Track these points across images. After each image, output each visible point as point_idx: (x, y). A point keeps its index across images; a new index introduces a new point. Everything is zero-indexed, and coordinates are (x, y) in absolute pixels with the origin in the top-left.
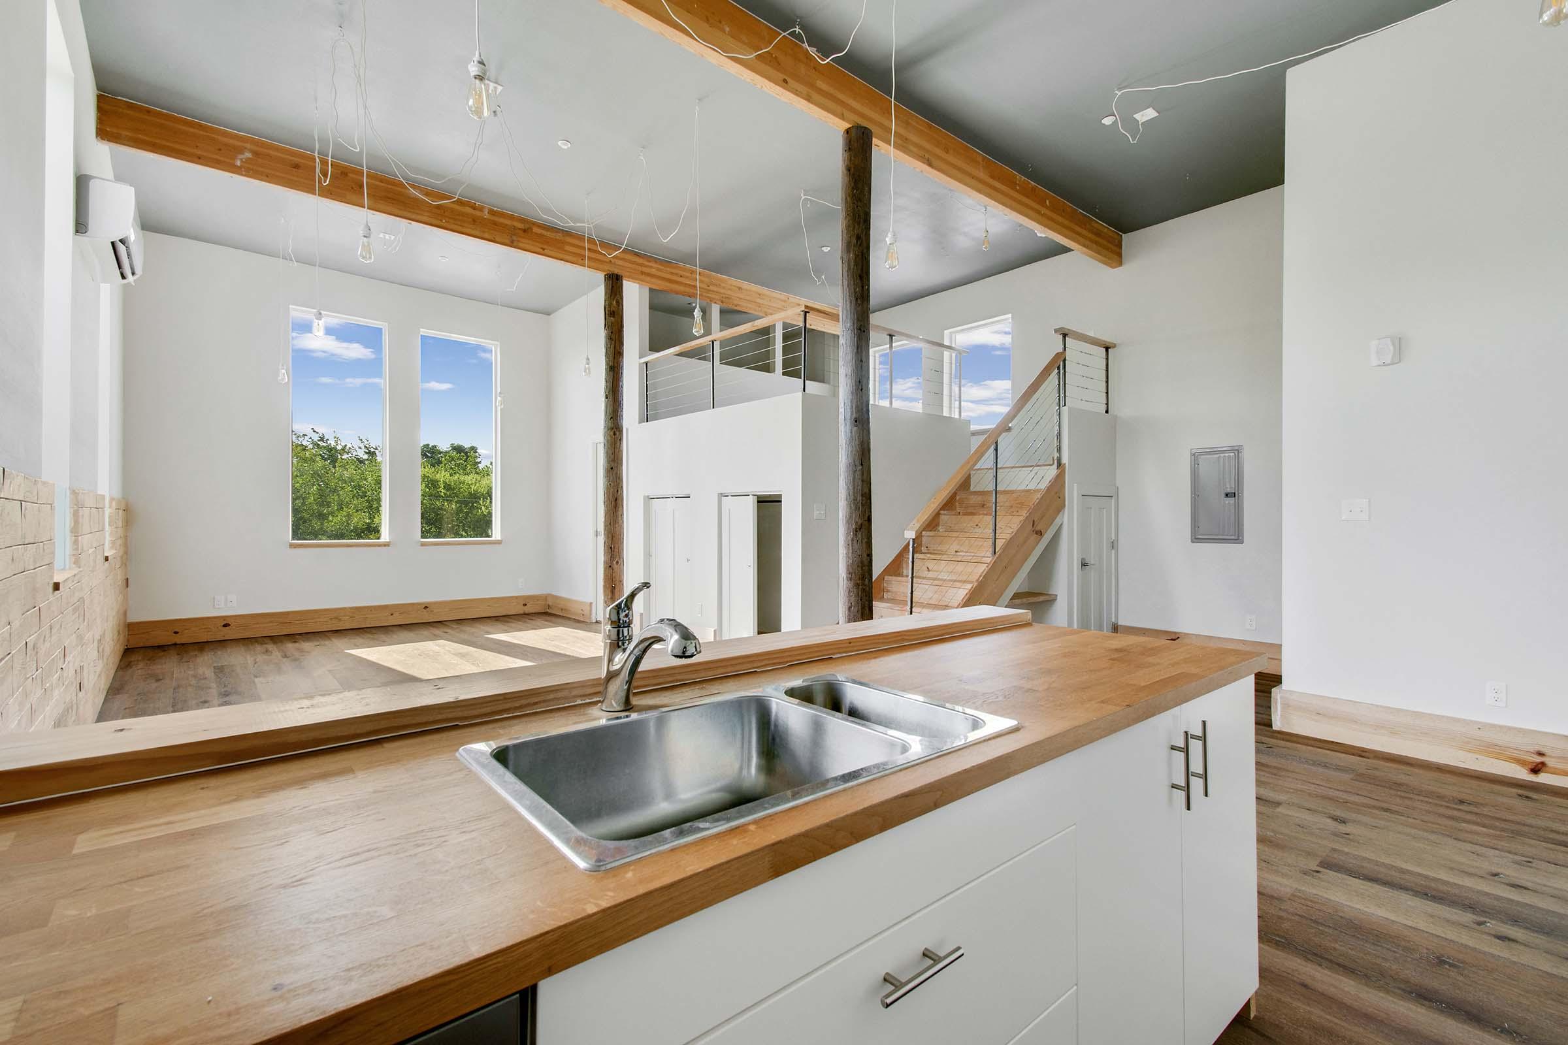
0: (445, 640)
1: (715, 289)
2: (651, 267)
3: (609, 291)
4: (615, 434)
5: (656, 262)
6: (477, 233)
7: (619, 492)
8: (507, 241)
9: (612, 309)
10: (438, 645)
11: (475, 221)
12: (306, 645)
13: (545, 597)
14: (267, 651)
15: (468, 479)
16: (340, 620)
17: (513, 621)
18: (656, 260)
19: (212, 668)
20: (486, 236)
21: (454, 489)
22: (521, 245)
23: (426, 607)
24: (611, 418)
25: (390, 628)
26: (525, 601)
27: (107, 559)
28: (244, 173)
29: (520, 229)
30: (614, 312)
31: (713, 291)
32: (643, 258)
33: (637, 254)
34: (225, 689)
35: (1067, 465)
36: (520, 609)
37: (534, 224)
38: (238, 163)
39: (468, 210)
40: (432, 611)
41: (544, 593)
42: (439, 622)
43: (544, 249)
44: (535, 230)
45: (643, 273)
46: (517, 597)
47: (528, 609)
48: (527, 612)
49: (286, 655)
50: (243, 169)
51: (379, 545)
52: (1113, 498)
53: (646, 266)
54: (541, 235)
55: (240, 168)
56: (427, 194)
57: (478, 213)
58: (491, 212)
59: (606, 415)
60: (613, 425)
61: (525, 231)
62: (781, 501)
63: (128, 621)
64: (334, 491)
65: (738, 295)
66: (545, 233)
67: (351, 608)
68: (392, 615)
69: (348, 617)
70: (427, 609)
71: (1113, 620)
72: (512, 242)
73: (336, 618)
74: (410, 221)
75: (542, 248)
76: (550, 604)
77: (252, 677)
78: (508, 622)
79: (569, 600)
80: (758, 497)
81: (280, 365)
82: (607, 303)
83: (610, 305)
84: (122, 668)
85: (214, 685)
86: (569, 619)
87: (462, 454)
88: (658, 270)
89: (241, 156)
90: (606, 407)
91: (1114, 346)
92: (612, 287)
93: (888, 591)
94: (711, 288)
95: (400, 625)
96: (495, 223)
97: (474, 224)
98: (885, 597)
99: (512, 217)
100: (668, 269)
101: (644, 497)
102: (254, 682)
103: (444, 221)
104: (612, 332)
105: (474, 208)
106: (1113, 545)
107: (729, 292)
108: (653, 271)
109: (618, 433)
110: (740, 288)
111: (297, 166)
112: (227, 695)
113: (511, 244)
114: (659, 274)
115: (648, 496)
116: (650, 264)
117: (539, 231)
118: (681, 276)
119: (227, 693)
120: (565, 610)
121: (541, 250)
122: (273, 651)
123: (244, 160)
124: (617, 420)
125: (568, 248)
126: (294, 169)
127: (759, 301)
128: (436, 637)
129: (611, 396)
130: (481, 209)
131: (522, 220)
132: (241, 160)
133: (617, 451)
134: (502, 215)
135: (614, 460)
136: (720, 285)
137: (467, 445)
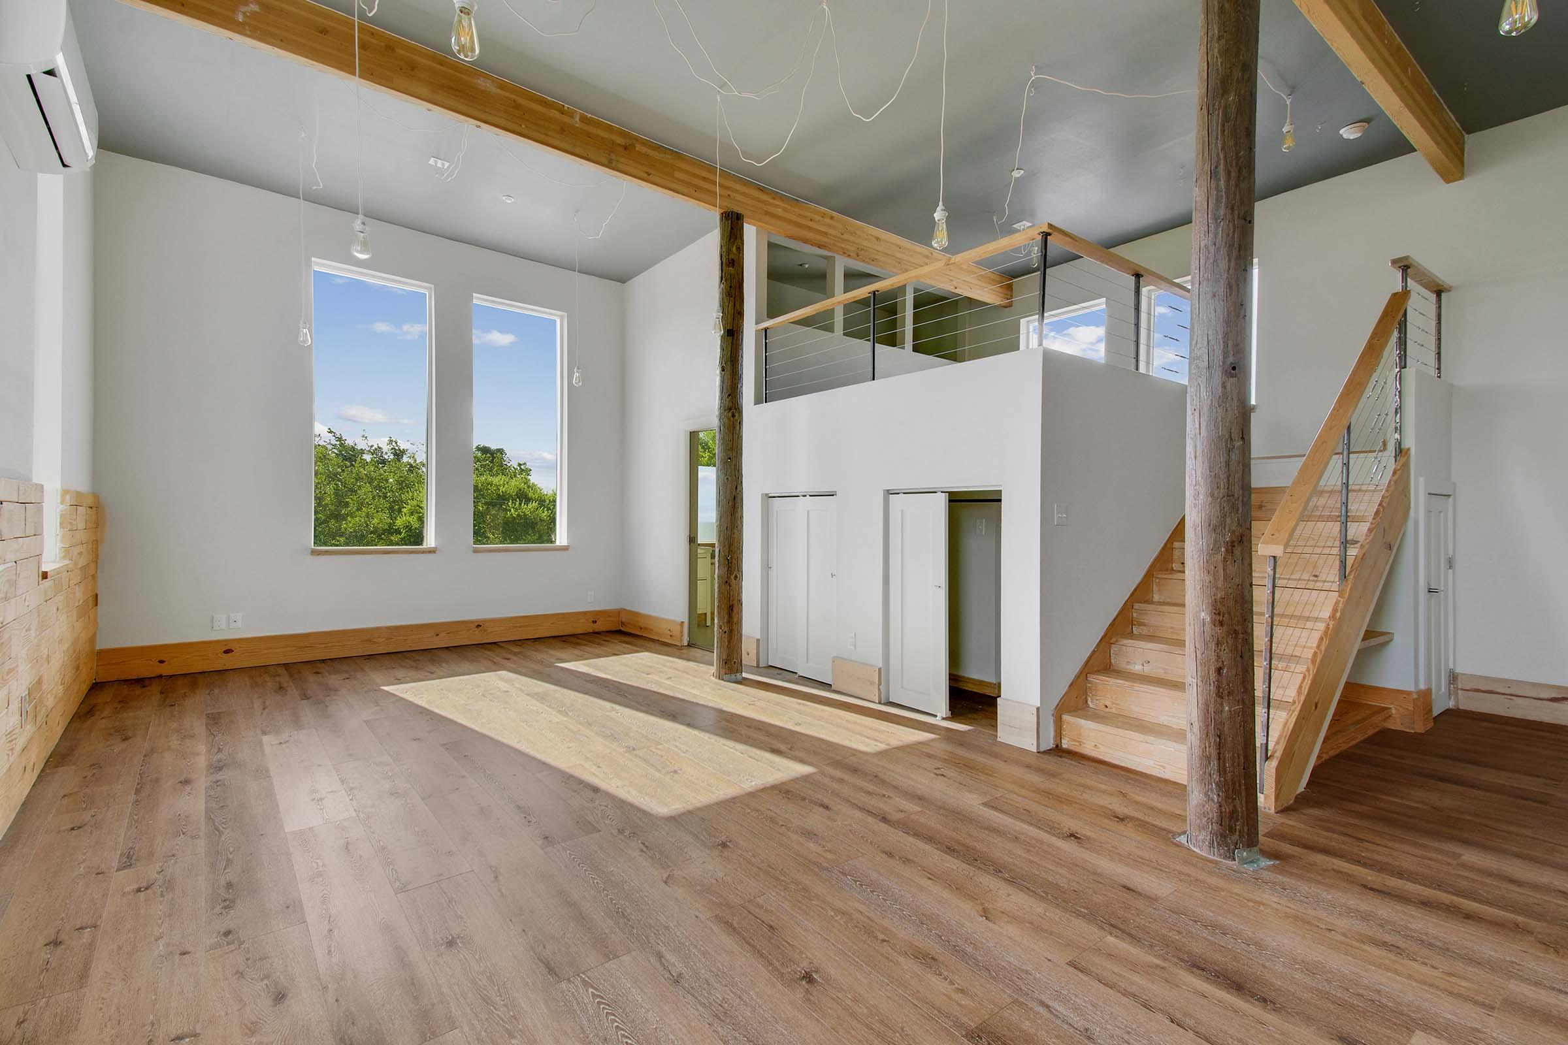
0: (508, 671)
1: (852, 239)
2: (777, 206)
3: (727, 234)
4: (733, 416)
5: (783, 201)
6: (566, 146)
7: (738, 490)
8: (605, 161)
9: (731, 256)
10: (503, 679)
11: (563, 130)
12: (333, 680)
13: (619, 612)
14: (281, 688)
15: (496, 480)
16: (374, 643)
17: (584, 642)
18: (782, 198)
19: (205, 717)
20: (577, 150)
21: (481, 490)
22: (621, 166)
23: (479, 626)
24: (729, 395)
25: (436, 651)
26: (595, 616)
27: (45, 575)
28: (248, 32)
29: (619, 145)
30: (733, 260)
31: (849, 241)
32: (767, 194)
33: (761, 189)
34: (219, 756)
35: (1413, 451)
36: (590, 628)
37: (637, 139)
38: (240, 18)
39: (555, 114)
40: (485, 631)
41: (618, 607)
42: (495, 643)
43: (649, 175)
44: (638, 147)
45: (767, 213)
46: (585, 613)
47: (599, 627)
48: (597, 631)
49: (305, 695)
50: (247, 28)
51: (423, 552)
52: (1452, 497)
53: (770, 204)
54: (647, 156)
55: (242, 24)
56: (502, 86)
57: (567, 119)
58: (584, 119)
59: (722, 391)
60: (731, 404)
61: (626, 148)
62: (1000, 500)
63: (98, 648)
64: (353, 491)
65: (876, 247)
66: (649, 151)
67: (388, 628)
68: (438, 635)
69: (384, 639)
70: (480, 628)
71: (1451, 666)
72: (610, 161)
73: (369, 640)
74: (479, 123)
75: (647, 173)
76: (624, 620)
77: (259, 732)
78: (578, 644)
79: (649, 617)
80: (950, 493)
81: (301, 323)
82: (724, 250)
83: (729, 252)
84: (80, 717)
85: (202, 748)
86: (653, 640)
87: (488, 455)
88: (785, 210)
89: (244, 9)
90: (723, 382)
91: (1449, 290)
92: (732, 228)
93: (1141, 624)
94: (846, 236)
95: (447, 648)
96: (589, 135)
97: (562, 134)
98: (1135, 632)
99: (609, 128)
100: (796, 210)
101: (762, 494)
102: (261, 742)
103: (523, 126)
104: (731, 287)
105: (562, 111)
106: (1450, 564)
107: (865, 243)
108: (779, 212)
109: (737, 415)
110: (878, 239)
111: (324, 31)
112: (221, 769)
113: (609, 165)
114: (787, 216)
115: (767, 495)
116: (776, 202)
117: (644, 150)
118: (811, 220)
119: (221, 764)
120: (646, 628)
121: (646, 175)
122: (289, 689)
123: (248, 14)
124: (736, 397)
125: (677, 174)
126: (320, 35)
127: (898, 255)
128: (497, 667)
129: (728, 368)
130: (571, 114)
131: (623, 134)
132: (244, 13)
133: (736, 437)
134: (598, 124)
135: (732, 449)
136: (855, 233)
137: (493, 447)
